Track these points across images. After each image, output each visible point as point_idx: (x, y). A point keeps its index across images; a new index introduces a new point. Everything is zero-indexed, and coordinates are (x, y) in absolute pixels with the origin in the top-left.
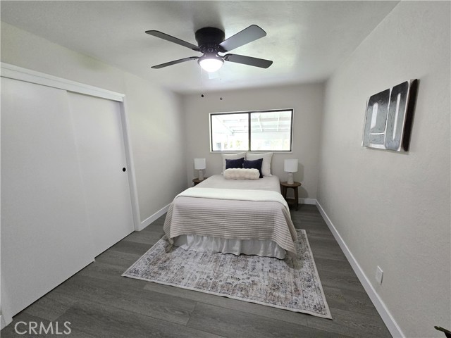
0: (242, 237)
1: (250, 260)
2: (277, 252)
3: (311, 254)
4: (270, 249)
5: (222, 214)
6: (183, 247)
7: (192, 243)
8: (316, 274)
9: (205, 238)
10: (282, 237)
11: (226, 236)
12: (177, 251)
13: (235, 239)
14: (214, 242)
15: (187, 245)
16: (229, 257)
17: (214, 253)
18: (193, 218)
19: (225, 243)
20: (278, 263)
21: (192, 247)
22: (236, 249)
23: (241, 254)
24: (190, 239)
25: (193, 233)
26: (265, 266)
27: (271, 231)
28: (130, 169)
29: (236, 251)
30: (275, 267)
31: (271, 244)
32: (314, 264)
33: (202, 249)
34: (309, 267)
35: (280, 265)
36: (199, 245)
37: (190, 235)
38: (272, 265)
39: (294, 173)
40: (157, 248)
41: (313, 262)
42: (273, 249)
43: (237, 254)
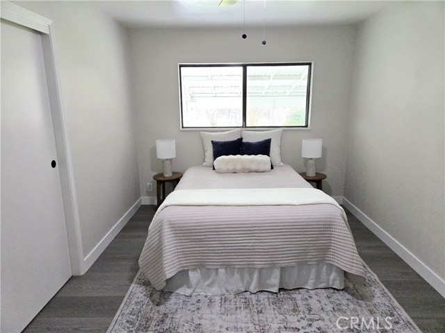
0: (284, 263)
1: (297, 296)
2: (334, 280)
3: (376, 277)
4: (323, 276)
5: (249, 229)
6: (181, 291)
7: (198, 283)
8: (396, 304)
9: (222, 271)
10: (347, 255)
11: (259, 264)
12: (173, 299)
13: (272, 266)
14: (237, 276)
15: (189, 287)
16: (262, 296)
17: (238, 294)
18: (200, 240)
19: (256, 275)
20: (337, 296)
21: (198, 290)
22: (274, 282)
23: (280, 290)
24: (194, 276)
25: (201, 266)
26: (323, 302)
27: (325, 249)
28: (64, 162)
29: (273, 286)
30: (338, 302)
31: (325, 268)
32: (386, 290)
33: (215, 290)
34: (380, 295)
35: (343, 298)
36: (211, 285)
37: (194, 270)
38: (331, 299)
39: (317, 160)
40: (136, 300)
41: (383, 287)
42: (329, 275)
43: (275, 290)
